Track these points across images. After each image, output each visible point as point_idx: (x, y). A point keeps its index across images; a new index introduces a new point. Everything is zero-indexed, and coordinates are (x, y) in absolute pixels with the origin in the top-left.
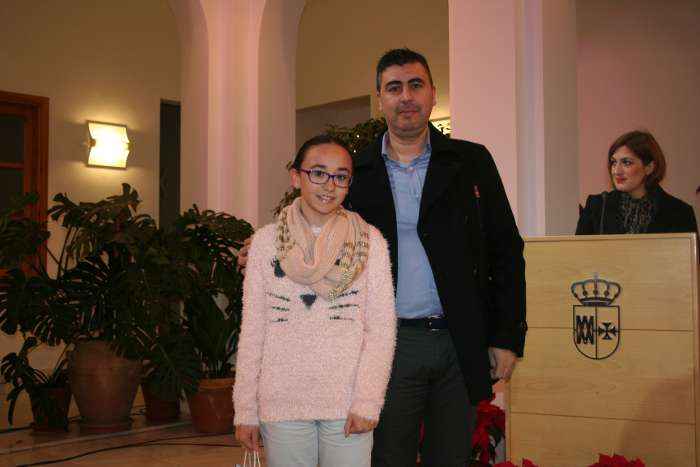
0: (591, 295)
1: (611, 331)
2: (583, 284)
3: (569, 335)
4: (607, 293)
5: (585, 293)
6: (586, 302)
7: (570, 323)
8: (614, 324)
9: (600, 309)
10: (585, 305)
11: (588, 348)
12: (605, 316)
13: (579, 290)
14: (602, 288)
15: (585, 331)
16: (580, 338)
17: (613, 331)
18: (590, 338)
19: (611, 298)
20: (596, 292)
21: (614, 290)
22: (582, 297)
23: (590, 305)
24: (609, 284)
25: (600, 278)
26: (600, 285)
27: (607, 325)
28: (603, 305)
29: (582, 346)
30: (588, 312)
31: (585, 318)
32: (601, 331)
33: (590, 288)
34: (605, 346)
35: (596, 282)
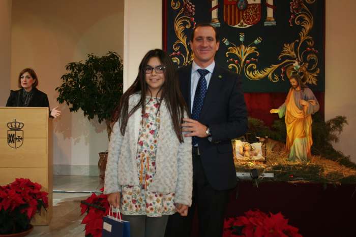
0: (14, 127)
1: (20, 139)
2: (11, 123)
3: (6, 140)
4: (19, 126)
5: (12, 126)
6: (12, 129)
7: (6, 136)
8: (21, 136)
9: (17, 131)
10: (11, 130)
11: (12, 144)
12: (18, 133)
13: (9, 125)
14: (17, 125)
15: (11, 139)
16: (9, 141)
17: (21, 139)
18: (13, 141)
19: (20, 127)
20: (15, 126)
21: (21, 125)
22: (10, 127)
23: (13, 130)
24: (20, 123)
25: (17, 121)
26: (17, 123)
27: (19, 137)
28: (18, 130)
29: (10, 144)
30: (13, 132)
31: (11, 135)
32: (17, 139)
33: (13, 124)
34: (18, 144)
35: (15, 122)
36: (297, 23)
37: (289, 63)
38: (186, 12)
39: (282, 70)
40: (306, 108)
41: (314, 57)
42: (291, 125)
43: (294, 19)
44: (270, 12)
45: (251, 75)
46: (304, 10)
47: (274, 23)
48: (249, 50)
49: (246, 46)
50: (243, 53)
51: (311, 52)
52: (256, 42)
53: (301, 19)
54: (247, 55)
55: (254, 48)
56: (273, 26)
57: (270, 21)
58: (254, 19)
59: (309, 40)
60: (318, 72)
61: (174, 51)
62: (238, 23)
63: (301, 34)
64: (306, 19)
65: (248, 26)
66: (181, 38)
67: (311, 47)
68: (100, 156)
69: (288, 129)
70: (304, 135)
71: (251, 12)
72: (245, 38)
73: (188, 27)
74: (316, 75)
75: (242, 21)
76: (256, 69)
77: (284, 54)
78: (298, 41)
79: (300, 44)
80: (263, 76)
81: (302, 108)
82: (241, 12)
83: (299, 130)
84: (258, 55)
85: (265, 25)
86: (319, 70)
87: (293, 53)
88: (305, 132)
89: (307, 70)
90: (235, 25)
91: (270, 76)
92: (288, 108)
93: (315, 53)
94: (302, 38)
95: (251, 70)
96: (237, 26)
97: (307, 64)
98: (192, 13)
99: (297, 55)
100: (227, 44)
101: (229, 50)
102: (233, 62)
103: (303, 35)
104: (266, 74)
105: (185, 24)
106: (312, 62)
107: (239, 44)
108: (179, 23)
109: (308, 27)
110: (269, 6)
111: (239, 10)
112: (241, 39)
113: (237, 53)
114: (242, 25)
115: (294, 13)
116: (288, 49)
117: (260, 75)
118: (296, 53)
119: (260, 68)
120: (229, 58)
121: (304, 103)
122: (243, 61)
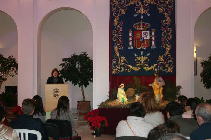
3: (53, 96)
6: (55, 92)
13: (54, 90)
14: (57, 90)
16: (54, 96)
18: (55, 96)
30: (55, 93)
33: (56, 90)
35: (56, 89)
36: (164, 47)
37: (161, 63)
38: (119, 43)
39: (158, 66)
40: (160, 85)
41: (171, 61)
42: (155, 90)
43: (163, 46)
44: (153, 43)
45: (146, 69)
46: (167, 42)
47: (155, 47)
48: (145, 58)
49: (144, 57)
50: (142, 59)
51: (170, 59)
52: (148, 55)
53: (166, 46)
54: (144, 60)
55: (147, 57)
56: (154, 49)
57: (153, 46)
58: (147, 46)
59: (169, 54)
60: (173, 67)
61: (114, 59)
62: (140, 47)
63: (166, 52)
64: (168, 46)
65: (144, 48)
66: (117, 53)
67: (170, 57)
68: (78, 103)
69: (154, 91)
70: (159, 93)
71: (146, 43)
72: (143, 53)
73: (120, 49)
74: (172, 69)
75: (142, 46)
76: (148, 66)
77: (159, 60)
78: (164, 54)
79: (165, 56)
80: (150, 69)
81: (158, 84)
82: (141, 43)
83: (158, 92)
84: (148, 60)
85: (151, 48)
86: (173, 66)
87: (163, 60)
88: (160, 93)
89: (169, 66)
90: (139, 48)
91: (153, 69)
92: (154, 84)
93: (172, 59)
94: (166, 54)
95: (146, 66)
96: (140, 49)
97: (168, 64)
98: (121, 43)
99: (164, 60)
100: (136, 56)
101: (136, 59)
102: (139, 64)
103: (167, 52)
104: (152, 68)
105: (118, 47)
106: (170, 63)
107: (141, 56)
108: (116, 47)
109: (169, 49)
110: (153, 40)
111: (141, 42)
112: (142, 54)
113: (140, 59)
114: (142, 48)
115: (163, 43)
116: (161, 58)
117: (149, 69)
118: (164, 59)
119: (149, 66)
120: (137, 62)
121: (159, 83)
122: (142, 62)
